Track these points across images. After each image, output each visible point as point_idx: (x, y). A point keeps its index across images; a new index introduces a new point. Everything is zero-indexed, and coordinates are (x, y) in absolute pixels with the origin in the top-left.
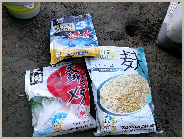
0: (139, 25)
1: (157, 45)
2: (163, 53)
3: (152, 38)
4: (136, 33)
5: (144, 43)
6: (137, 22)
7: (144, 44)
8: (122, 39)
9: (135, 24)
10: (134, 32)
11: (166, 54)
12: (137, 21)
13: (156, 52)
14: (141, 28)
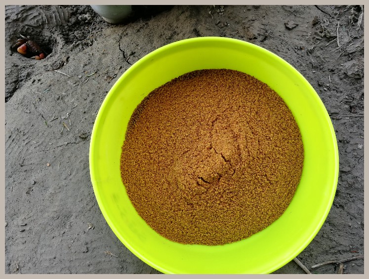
0: (35, 17)
1: (109, 25)
2: (129, 31)
3: (88, 18)
4: (47, 38)
5: (78, 45)
6: (25, 15)
7: (80, 46)
8: (23, 82)
9: (26, 23)
10: (43, 40)
11: (138, 28)
12: (23, 14)
13: (115, 42)
14: (45, 18)
